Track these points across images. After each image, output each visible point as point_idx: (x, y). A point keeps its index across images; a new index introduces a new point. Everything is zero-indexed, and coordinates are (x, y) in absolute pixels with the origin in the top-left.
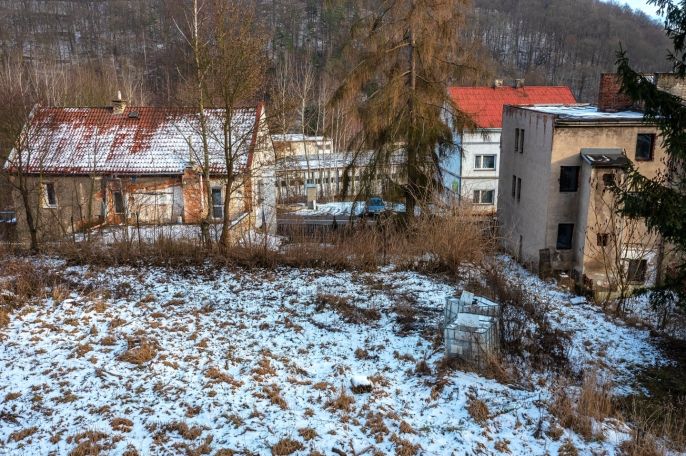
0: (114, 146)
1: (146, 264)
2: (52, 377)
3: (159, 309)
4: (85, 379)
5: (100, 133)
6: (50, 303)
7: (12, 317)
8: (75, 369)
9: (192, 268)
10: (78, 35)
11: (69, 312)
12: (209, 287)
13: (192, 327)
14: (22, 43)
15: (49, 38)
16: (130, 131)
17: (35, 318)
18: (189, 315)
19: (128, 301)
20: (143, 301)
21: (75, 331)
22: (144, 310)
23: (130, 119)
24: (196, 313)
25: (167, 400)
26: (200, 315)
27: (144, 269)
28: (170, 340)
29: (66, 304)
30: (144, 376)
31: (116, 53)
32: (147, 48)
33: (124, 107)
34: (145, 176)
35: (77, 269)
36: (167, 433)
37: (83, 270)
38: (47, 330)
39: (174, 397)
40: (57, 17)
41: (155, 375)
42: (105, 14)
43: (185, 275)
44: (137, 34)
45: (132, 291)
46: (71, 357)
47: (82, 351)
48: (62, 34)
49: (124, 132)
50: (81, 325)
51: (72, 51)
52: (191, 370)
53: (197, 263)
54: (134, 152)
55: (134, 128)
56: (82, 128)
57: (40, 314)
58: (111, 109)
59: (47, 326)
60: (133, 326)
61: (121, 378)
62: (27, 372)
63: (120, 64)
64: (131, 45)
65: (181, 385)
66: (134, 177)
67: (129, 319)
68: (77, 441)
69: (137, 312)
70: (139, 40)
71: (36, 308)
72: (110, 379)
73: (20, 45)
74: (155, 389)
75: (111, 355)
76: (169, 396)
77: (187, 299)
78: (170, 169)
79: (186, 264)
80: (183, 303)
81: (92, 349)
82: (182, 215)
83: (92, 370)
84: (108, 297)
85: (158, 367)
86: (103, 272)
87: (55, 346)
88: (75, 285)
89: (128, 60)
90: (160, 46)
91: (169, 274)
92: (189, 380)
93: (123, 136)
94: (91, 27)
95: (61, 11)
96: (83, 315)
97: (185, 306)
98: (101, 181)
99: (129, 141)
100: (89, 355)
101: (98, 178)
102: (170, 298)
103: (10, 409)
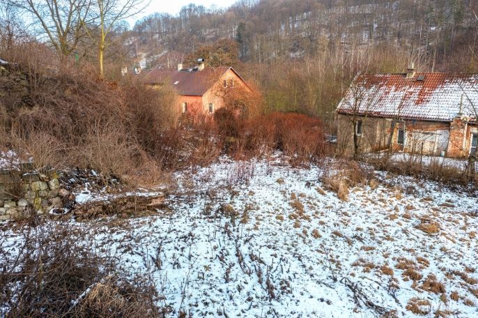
0: (403, 99)
1: (424, 177)
2: (378, 226)
3: (436, 206)
4: (396, 233)
5: (396, 90)
6: (368, 188)
7: (350, 191)
8: (389, 225)
9: (458, 186)
10: (375, 26)
11: (380, 195)
12: (473, 201)
13: (462, 223)
14: (341, 34)
15: (357, 30)
16: (416, 90)
17: (362, 195)
18: (458, 215)
19: (415, 197)
20: (425, 199)
21: (385, 206)
22: (427, 204)
23: (418, 81)
24: (464, 215)
25: (450, 258)
26: (467, 217)
27: (422, 181)
28: (447, 226)
29: (379, 191)
30: (433, 241)
31: (399, 36)
32: (423, 31)
33: (414, 73)
34: (424, 121)
35: (380, 173)
36: (453, 275)
37: (385, 174)
38: (370, 202)
39: (455, 258)
40: (364, 15)
41: (440, 242)
42: (396, 10)
43: (453, 190)
44: (417, 21)
45: (417, 192)
46: (386, 219)
47: (393, 217)
48: (366, 26)
49: (412, 90)
50: (388, 204)
51: (370, 37)
52: (466, 247)
53: (463, 183)
54: (417, 104)
55: (420, 87)
56: (384, 87)
57: (364, 193)
58: (405, 75)
59: (369, 200)
60: (420, 211)
61: (418, 238)
62: (363, 220)
63: (401, 43)
64: (411, 30)
65: (460, 253)
66: (414, 121)
67: (417, 207)
68: (398, 261)
69: (422, 204)
70: (417, 25)
71: (362, 189)
72: (411, 236)
73: (340, 36)
74: (441, 250)
75: (410, 224)
76: (452, 256)
77: (456, 205)
78: (442, 118)
79: (454, 182)
80: (453, 206)
81: (397, 218)
82: (446, 150)
83: (400, 229)
84: (402, 192)
85: (442, 238)
86: (396, 177)
87: (375, 211)
88: (381, 182)
89: (407, 40)
90: (433, 29)
91: (440, 187)
92: (465, 252)
93: (411, 93)
94: (385, 20)
95: (367, 11)
96: (389, 198)
97: (455, 208)
98: (392, 122)
99: (415, 97)
100: (396, 220)
101: (390, 120)
102: (444, 201)
103: (359, 235)
